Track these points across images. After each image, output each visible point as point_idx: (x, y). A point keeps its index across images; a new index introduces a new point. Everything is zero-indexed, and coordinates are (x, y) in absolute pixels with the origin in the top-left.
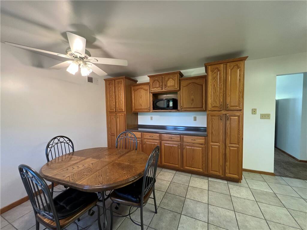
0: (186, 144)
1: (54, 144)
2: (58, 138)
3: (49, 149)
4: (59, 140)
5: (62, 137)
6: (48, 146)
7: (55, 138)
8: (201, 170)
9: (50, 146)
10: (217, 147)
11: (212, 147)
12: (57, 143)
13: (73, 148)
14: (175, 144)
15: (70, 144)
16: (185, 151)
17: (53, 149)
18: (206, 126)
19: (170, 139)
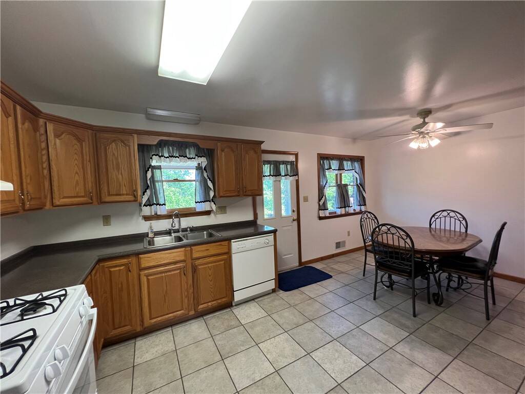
1: (441, 216)
3: (433, 219)
4: (449, 214)
5: (454, 211)
6: (433, 216)
7: (444, 211)
9: (436, 217)
12: (445, 217)
13: (466, 228)
15: (464, 222)
17: (438, 220)
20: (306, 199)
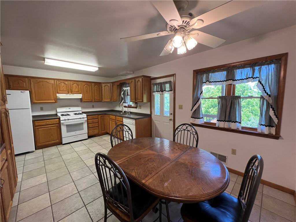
20: (181, 107)
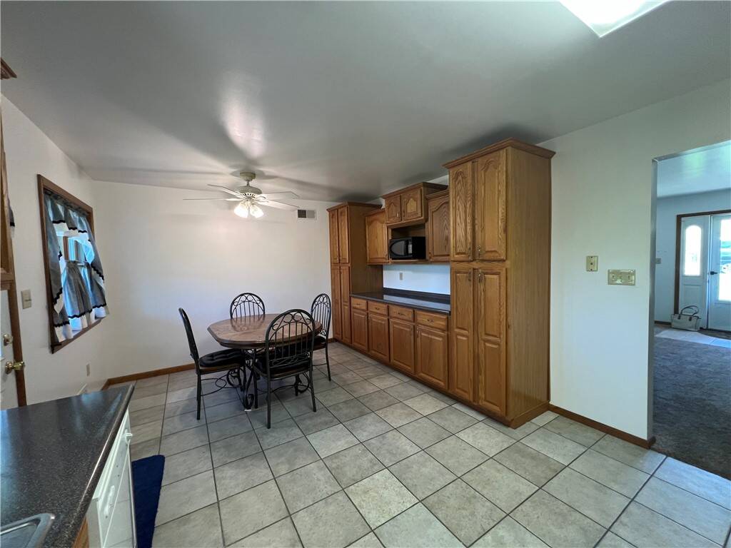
0: (423, 327)
1: (240, 302)
2: (246, 295)
3: (234, 307)
4: (247, 298)
5: (251, 294)
6: (233, 303)
7: (242, 295)
8: (442, 384)
9: (235, 304)
10: (464, 338)
11: (457, 339)
12: (244, 302)
13: (264, 311)
14: (406, 326)
15: (261, 304)
16: (419, 340)
17: (238, 307)
18: (448, 293)
19: (398, 316)
